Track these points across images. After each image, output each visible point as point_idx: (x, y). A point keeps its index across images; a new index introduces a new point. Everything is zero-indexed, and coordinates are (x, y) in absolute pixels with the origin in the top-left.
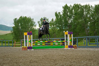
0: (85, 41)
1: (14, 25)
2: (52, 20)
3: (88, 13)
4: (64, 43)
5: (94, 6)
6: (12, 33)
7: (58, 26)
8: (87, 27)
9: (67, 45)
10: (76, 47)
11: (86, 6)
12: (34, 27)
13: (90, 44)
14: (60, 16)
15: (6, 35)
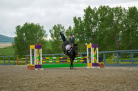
0: (116, 57)
1: (16, 36)
2: (70, 28)
3: (120, 18)
4: (85, 59)
5: (127, 9)
6: (14, 47)
7: (77, 37)
8: (117, 38)
9: (90, 62)
10: (102, 66)
11: (117, 8)
12: (44, 38)
13: (122, 61)
14: (81, 22)
15: (5, 48)
